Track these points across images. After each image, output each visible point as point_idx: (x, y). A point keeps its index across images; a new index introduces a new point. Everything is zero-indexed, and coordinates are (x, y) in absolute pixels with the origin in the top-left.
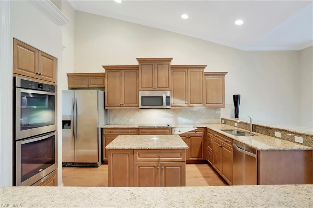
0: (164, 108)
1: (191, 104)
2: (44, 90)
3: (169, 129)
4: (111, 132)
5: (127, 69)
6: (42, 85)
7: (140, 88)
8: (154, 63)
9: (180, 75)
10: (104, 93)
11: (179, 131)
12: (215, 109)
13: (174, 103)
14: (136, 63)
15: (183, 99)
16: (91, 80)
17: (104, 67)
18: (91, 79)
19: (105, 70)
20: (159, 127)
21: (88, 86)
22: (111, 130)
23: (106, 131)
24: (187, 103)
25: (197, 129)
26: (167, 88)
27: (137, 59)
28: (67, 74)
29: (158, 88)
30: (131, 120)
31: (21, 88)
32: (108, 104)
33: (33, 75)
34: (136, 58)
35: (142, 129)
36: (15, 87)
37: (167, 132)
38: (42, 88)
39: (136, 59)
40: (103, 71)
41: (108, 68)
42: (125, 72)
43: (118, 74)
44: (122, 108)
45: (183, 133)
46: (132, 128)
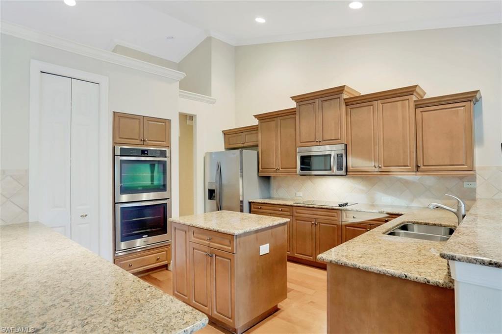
0: (333, 174)
1: (385, 166)
2: (150, 155)
3: (336, 211)
4: (259, 208)
5: (283, 115)
6: (147, 151)
7: (299, 144)
8: (317, 101)
9: (362, 114)
10: (258, 153)
11: (354, 218)
12: (461, 178)
13: (353, 166)
14: (293, 105)
15: (370, 159)
16: (247, 136)
17: (256, 116)
18: (245, 135)
19: (258, 121)
20: (321, 207)
21: (243, 145)
22: (260, 206)
23: (255, 206)
24: (377, 165)
25: (388, 215)
26: (339, 139)
27: (293, 98)
28: (223, 131)
29: (324, 140)
30: (300, 194)
31: (121, 156)
32: (262, 169)
33: (138, 142)
34: (291, 97)
35: (296, 208)
36: (114, 155)
37: (333, 216)
38: (147, 154)
39: (291, 99)
40: (256, 122)
41: (261, 118)
42: (281, 120)
43: (273, 124)
44: (278, 174)
45: (363, 220)
46: (283, 205)
